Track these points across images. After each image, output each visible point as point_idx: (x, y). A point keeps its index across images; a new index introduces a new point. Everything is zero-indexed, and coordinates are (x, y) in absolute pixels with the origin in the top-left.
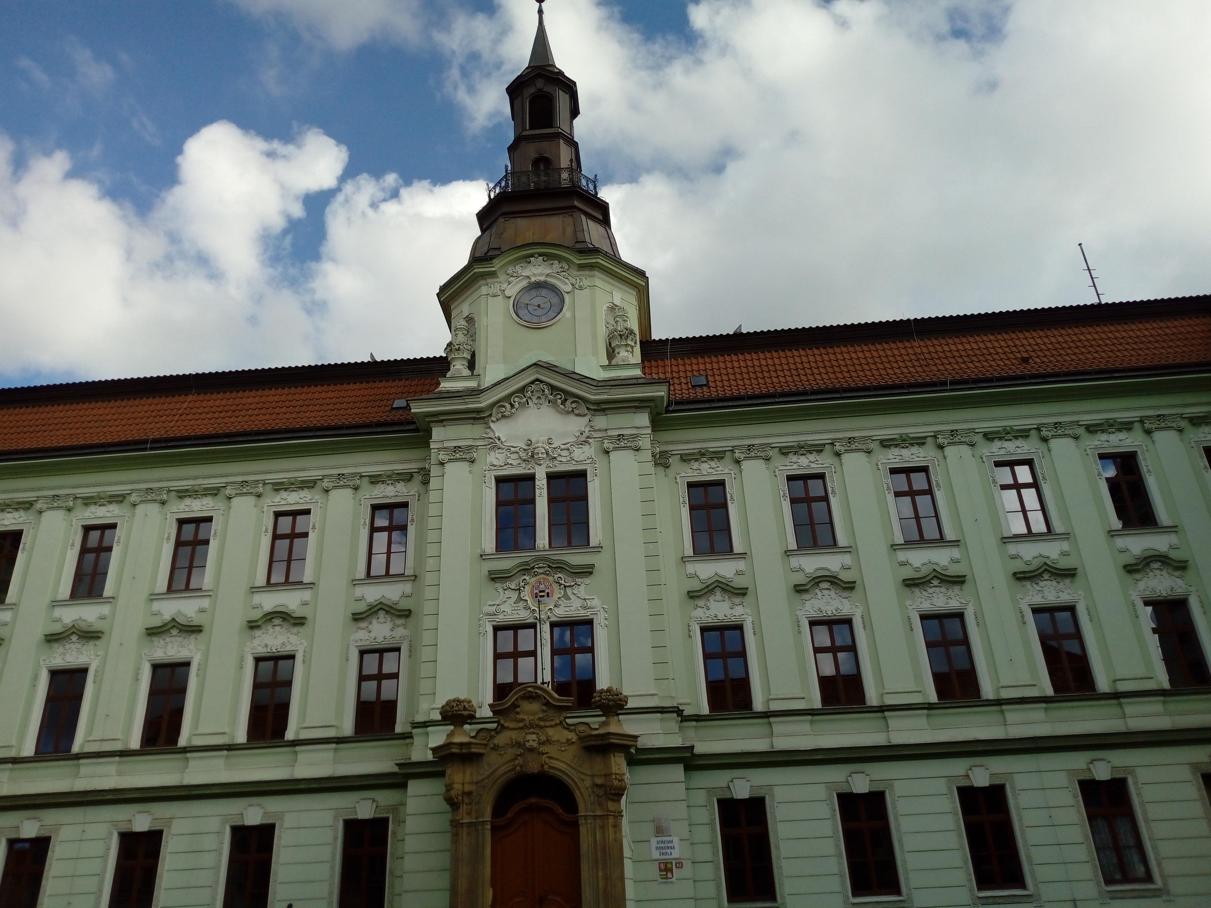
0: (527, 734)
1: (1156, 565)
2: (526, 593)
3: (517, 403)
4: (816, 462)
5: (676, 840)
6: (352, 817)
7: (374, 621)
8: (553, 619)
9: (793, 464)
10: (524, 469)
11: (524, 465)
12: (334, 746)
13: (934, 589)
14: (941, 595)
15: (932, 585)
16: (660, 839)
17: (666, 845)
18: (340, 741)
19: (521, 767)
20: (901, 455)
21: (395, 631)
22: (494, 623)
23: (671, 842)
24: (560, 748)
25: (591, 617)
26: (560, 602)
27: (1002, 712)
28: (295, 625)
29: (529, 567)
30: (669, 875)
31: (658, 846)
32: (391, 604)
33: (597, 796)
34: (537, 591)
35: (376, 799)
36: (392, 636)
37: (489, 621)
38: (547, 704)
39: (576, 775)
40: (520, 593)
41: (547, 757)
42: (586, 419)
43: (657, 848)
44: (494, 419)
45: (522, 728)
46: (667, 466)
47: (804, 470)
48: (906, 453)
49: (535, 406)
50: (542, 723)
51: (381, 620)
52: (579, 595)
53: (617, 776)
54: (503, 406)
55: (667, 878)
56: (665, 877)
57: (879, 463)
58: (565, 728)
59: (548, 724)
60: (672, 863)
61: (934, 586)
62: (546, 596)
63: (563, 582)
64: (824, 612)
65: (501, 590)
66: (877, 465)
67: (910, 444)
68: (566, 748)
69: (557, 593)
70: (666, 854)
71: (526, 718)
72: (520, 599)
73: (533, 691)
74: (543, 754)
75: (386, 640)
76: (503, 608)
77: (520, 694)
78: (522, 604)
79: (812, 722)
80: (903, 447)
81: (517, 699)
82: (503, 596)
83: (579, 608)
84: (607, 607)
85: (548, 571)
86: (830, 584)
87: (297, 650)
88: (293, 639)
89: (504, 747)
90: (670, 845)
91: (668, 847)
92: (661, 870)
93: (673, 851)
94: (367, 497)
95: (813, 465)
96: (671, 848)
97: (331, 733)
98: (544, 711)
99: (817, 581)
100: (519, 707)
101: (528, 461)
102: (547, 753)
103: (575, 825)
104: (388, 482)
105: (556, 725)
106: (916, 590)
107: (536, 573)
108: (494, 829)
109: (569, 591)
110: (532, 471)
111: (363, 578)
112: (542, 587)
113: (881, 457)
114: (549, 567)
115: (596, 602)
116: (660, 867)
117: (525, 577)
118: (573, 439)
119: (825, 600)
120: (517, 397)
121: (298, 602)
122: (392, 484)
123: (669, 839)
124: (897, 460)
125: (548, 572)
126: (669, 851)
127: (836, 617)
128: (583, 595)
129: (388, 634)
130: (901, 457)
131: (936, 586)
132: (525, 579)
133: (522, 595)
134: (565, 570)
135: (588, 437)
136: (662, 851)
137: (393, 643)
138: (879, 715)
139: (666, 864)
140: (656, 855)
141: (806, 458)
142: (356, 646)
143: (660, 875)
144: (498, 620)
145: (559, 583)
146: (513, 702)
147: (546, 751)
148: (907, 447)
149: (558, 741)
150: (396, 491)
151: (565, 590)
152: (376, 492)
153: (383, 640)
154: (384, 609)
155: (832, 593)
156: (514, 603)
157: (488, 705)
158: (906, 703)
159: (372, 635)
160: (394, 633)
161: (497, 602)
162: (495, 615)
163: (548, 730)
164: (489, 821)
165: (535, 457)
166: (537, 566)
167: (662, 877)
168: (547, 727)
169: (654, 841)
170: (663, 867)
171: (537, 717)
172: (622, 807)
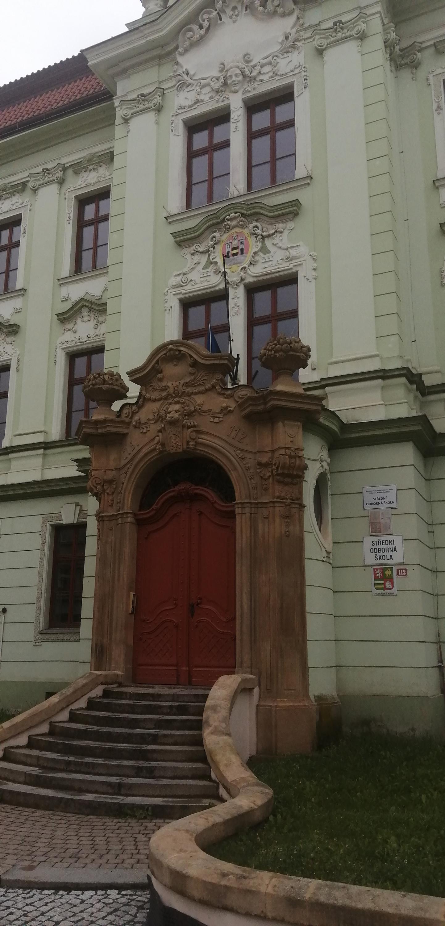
0: (170, 404)
2: (216, 254)
3: (206, 21)
5: (399, 540)
6: (58, 522)
7: (79, 321)
8: (249, 280)
10: (217, 102)
11: (217, 98)
12: (41, 451)
16: (376, 539)
17: (385, 546)
18: (47, 446)
19: (163, 445)
21: (98, 329)
22: (180, 296)
23: (392, 542)
24: (212, 420)
25: (295, 270)
26: (257, 258)
28: (9, 334)
29: (219, 221)
30: (388, 585)
31: (373, 547)
32: (93, 299)
33: (262, 477)
34: (230, 249)
35: (80, 504)
36: (96, 334)
37: (174, 295)
38: (195, 364)
39: (233, 453)
40: (209, 255)
41: (192, 432)
42: (293, 18)
43: (372, 551)
44: (181, 50)
45: (166, 398)
46: (415, 66)
49: (231, 20)
50: (189, 390)
51: (86, 319)
52: (281, 245)
53: (287, 451)
54: (190, 30)
55: (384, 589)
56: (383, 586)
58: (219, 394)
59: (195, 390)
60: (392, 569)
62: (239, 253)
63: (259, 232)
65: (188, 256)
68: (221, 419)
69: (254, 246)
70: (385, 558)
71: (169, 384)
72: (209, 263)
73: (175, 348)
74: (189, 427)
75: (91, 339)
76: (190, 276)
77: (162, 353)
78: (211, 268)
81: (157, 362)
82: (190, 261)
83: (280, 262)
84: (315, 254)
85: (242, 221)
87: (11, 359)
88: (9, 348)
89: (146, 423)
90: (390, 546)
91: (387, 550)
92: (376, 579)
93: (393, 554)
94: (72, 189)
96: (391, 550)
97: (39, 438)
98: (192, 374)
100: (161, 372)
101: (222, 91)
102: (194, 426)
103: (232, 515)
104: (90, 168)
105: (207, 390)
107: (228, 227)
108: (140, 523)
109: (268, 242)
110: (226, 102)
111: (68, 276)
112: (235, 243)
114: (243, 215)
115: (303, 250)
116: (375, 575)
117: (215, 234)
118: (277, 48)
120: (205, 13)
121: (11, 310)
122: (94, 169)
123: (390, 538)
125: (241, 223)
126: (388, 554)
128: (285, 243)
129: (92, 332)
132: (214, 237)
133: (211, 258)
134: (264, 218)
135: (296, 40)
136: (378, 554)
137: (96, 342)
139: (384, 570)
140: (370, 559)
142: (63, 349)
143: (375, 584)
144: (184, 291)
145: (255, 234)
146: (153, 366)
147: (192, 423)
149: (210, 410)
150: (99, 177)
151: (263, 242)
152: (79, 183)
153: (87, 339)
154: (86, 306)
156: (203, 269)
157: (127, 373)
159: (77, 335)
160: (98, 332)
161: (185, 270)
162: (182, 286)
163: (196, 397)
164: (130, 513)
165: (229, 82)
166: (227, 217)
167: (377, 586)
168: (196, 394)
169: (368, 542)
170: (379, 575)
171: (182, 382)
172: (301, 493)
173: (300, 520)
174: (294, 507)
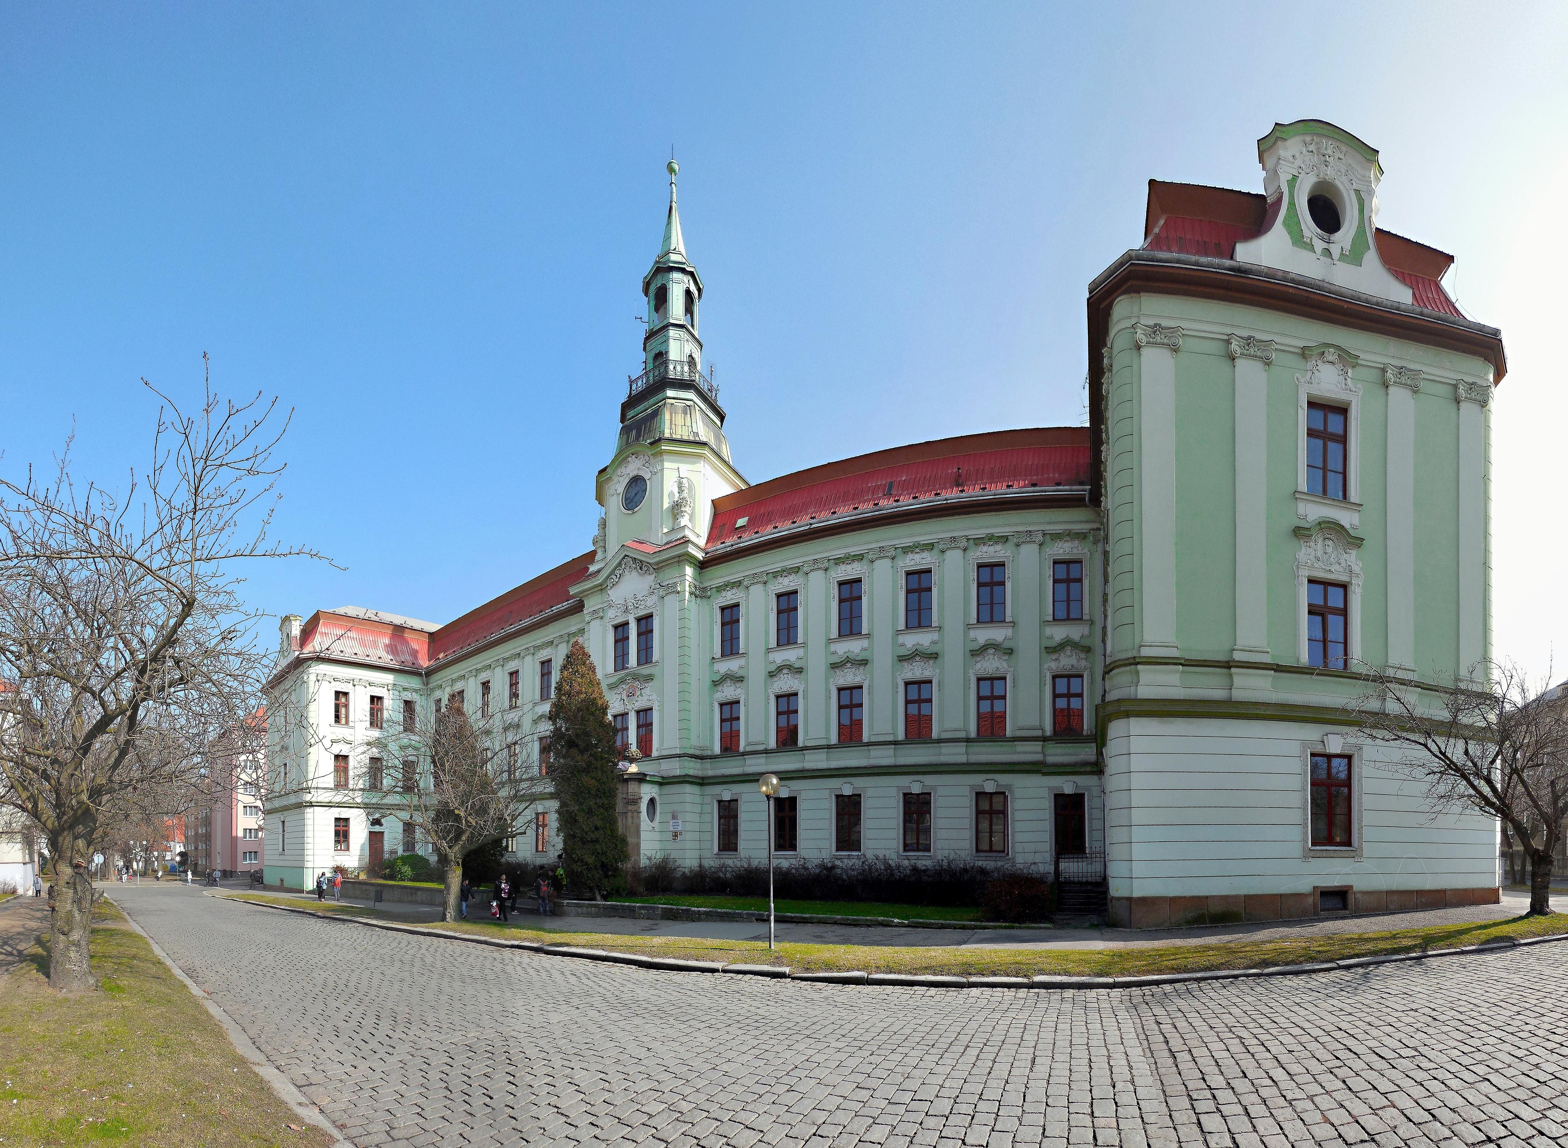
1: (992, 651)
2: (624, 695)
3: (618, 574)
4: (793, 581)
9: (779, 584)
10: (624, 618)
11: (624, 615)
14: (851, 674)
15: (847, 667)
20: (845, 570)
25: (652, 705)
26: (638, 698)
29: (624, 680)
30: (677, 838)
31: (673, 824)
34: (629, 693)
40: (621, 696)
42: (653, 576)
44: (609, 588)
46: (708, 597)
47: (786, 588)
48: (849, 568)
49: (628, 573)
52: (647, 693)
53: (631, 794)
54: (612, 578)
57: (831, 578)
60: (678, 832)
62: (632, 695)
63: (639, 686)
64: (783, 689)
65: (614, 695)
66: (830, 580)
67: (852, 561)
69: (638, 693)
72: (622, 699)
78: (622, 702)
79: (766, 757)
80: (847, 564)
82: (615, 698)
83: (647, 701)
85: (633, 681)
86: (788, 670)
92: (673, 836)
93: (678, 827)
95: (792, 584)
99: (780, 669)
101: (626, 612)
106: (838, 671)
107: (628, 683)
110: (627, 618)
112: (630, 691)
113: (833, 573)
114: (633, 678)
115: (654, 697)
117: (623, 686)
119: (785, 681)
120: (618, 569)
123: (677, 821)
124: (843, 575)
127: (789, 692)
130: (845, 572)
134: (640, 680)
135: (654, 589)
136: (674, 827)
138: (801, 752)
140: (671, 829)
141: (788, 578)
148: (850, 564)
151: (641, 691)
155: (790, 676)
156: (619, 701)
158: (817, 745)
161: (613, 702)
165: (628, 608)
169: (671, 822)
172: (639, 808)
173: (639, 817)
174: (635, 814)
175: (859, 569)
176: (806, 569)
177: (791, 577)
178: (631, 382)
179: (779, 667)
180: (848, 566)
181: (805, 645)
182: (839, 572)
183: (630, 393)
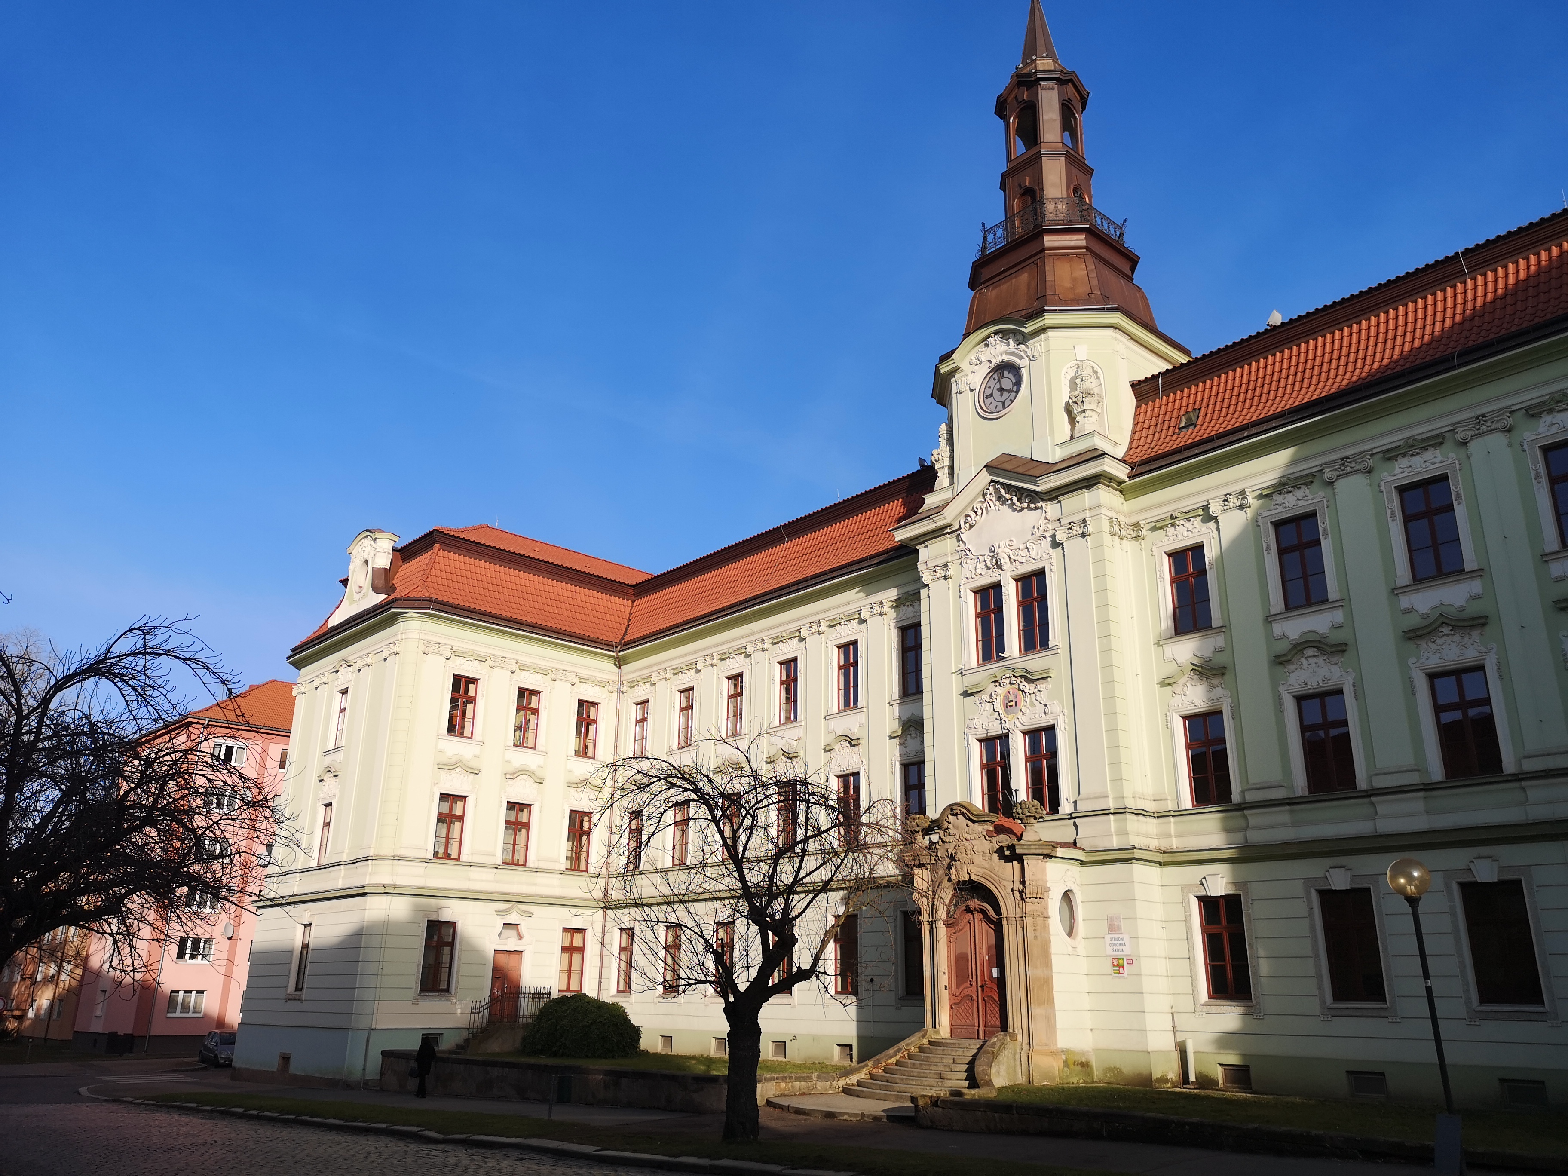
2: (998, 704)
3: (979, 510)
4: (1306, 498)
5: (1127, 938)
7: (908, 737)
8: (1021, 728)
9: (1277, 506)
10: (991, 576)
11: (991, 573)
13: (1445, 638)
14: (1454, 645)
15: (1441, 634)
16: (1112, 936)
17: (1119, 942)
20: (1410, 466)
22: (976, 736)
23: (1122, 939)
24: (984, 858)
25: (1053, 722)
26: (1026, 710)
27: (1523, 789)
28: (856, 745)
29: (998, 679)
30: (1121, 970)
31: (1111, 942)
32: (918, 720)
33: (1017, 899)
34: (1007, 702)
37: (971, 735)
38: (970, 819)
39: (998, 881)
40: (993, 705)
41: (973, 866)
42: (1042, 512)
43: (1110, 945)
44: (963, 530)
46: (1142, 539)
47: (1291, 512)
48: (1417, 461)
49: (997, 508)
50: (968, 836)
51: (913, 735)
52: (1041, 701)
53: (1031, 882)
56: (1118, 972)
57: (1382, 483)
58: (986, 840)
59: (972, 837)
60: (1123, 959)
61: (1443, 635)
62: (1014, 705)
63: (1026, 690)
64: (1309, 684)
65: (978, 704)
66: (1380, 486)
67: (1421, 448)
68: (989, 858)
69: (1024, 701)
70: (1119, 950)
71: (955, 832)
72: (994, 711)
73: (956, 808)
74: (968, 864)
76: (981, 721)
77: (949, 810)
78: (996, 715)
79: (1295, 813)
80: (1412, 455)
81: (947, 816)
82: (980, 709)
83: (1044, 715)
84: (1065, 711)
86: (1316, 649)
87: (859, 767)
89: (944, 858)
90: (1121, 942)
91: (1120, 944)
92: (1114, 965)
93: (1124, 948)
94: (895, 620)
95: (1301, 503)
96: (1122, 945)
98: (968, 826)
99: (1300, 647)
100: (950, 823)
101: (994, 568)
102: (973, 863)
104: (907, 603)
105: (979, 838)
106: (1422, 643)
109: (1033, 698)
110: (1000, 577)
111: (898, 698)
112: (1010, 697)
113: (1386, 474)
114: (1014, 676)
115: (1056, 707)
116: (1113, 963)
118: (1031, 536)
119: (1311, 670)
120: (978, 502)
121: (858, 725)
122: (911, 605)
123: (1121, 936)
124: (1406, 474)
125: (1014, 682)
126: (1121, 948)
127: (1323, 689)
128: (1045, 700)
129: (919, 747)
130: (1410, 469)
131: (1448, 635)
132: (996, 691)
133: (995, 707)
134: (1028, 678)
135: (1045, 531)
136: (1115, 948)
138: (1366, 800)
139: (1118, 959)
140: (1110, 951)
141: (1294, 495)
142: (898, 761)
143: (1114, 970)
144: (978, 733)
146: (946, 819)
147: (972, 861)
148: (1418, 454)
149: (982, 851)
150: (915, 612)
151: (1030, 697)
152: (900, 615)
153: (916, 753)
154: (913, 726)
155: (1320, 661)
156: (990, 715)
158: (1399, 784)
159: (908, 750)
162: (975, 728)
163: (973, 842)
164: (940, 920)
166: (1004, 677)
167: (1115, 972)
168: (972, 839)
169: (1108, 938)
170: (1116, 963)
172: (1046, 909)
173: (1046, 928)
174: (1040, 920)
175: (1440, 459)
176: (1328, 474)
177: (1299, 493)
178: (986, 232)
179: (1295, 646)
180: (1417, 458)
181: (1343, 603)
182: (1398, 471)
183: (984, 248)
